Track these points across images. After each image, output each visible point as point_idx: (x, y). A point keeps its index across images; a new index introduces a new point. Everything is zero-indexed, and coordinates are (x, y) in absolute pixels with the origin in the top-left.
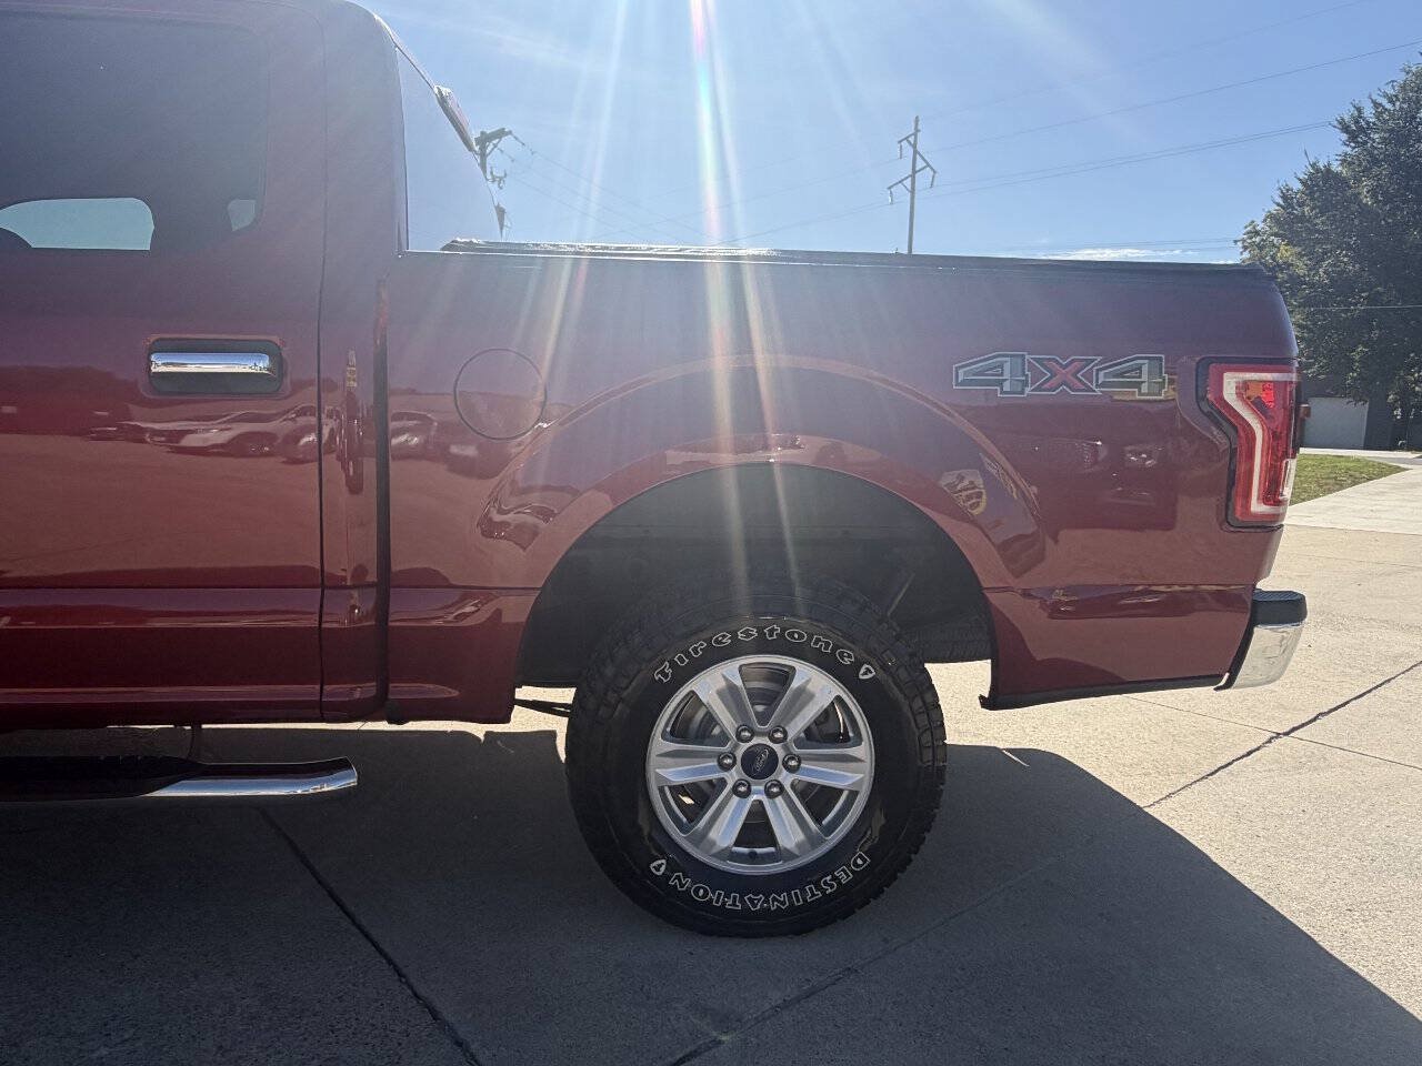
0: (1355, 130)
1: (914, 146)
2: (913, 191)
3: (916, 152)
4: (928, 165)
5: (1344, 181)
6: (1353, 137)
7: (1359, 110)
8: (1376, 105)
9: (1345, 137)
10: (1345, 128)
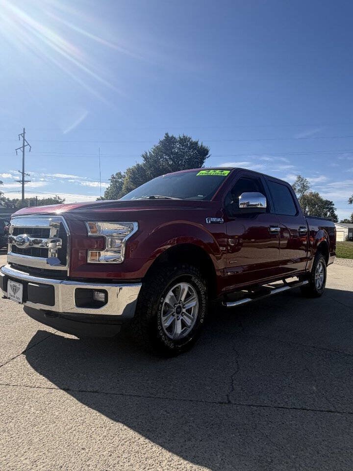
0: (146, 158)
1: (24, 137)
2: (23, 152)
3: (24, 140)
4: (28, 144)
5: (144, 170)
6: (146, 160)
7: (147, 153)
8: (150, 152)
9: (144, 159)
10: (144, 157)
